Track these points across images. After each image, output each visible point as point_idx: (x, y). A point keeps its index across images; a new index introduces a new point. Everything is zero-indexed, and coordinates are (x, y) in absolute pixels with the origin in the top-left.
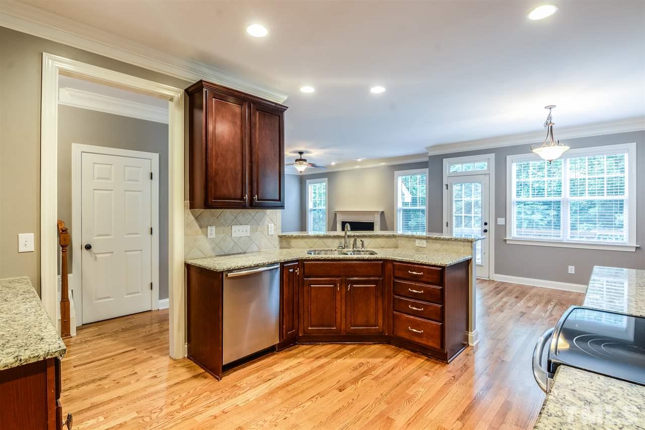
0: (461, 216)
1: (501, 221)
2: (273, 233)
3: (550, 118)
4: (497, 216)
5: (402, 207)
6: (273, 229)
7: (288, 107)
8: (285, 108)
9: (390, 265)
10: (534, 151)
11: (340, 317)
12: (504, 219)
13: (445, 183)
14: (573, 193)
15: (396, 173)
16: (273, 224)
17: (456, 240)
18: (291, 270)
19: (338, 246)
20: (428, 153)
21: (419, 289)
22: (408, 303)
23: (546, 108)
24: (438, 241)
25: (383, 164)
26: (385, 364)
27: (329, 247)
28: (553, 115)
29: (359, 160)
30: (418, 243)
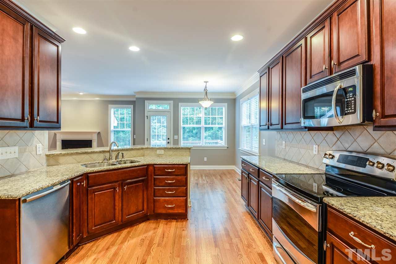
0: (155, 135)
1: (176, 137)
2: (41, 153)
3: (206, 87)
4: (174, 134)
5: (113, 129)
6: (41, 149)
7: (65, 41)
8: (63, 41)
9: (151, 168)
10: (200, 102)
11: (118, 212)
12: (177, 136)
13: (146, 115)
14: (206, 124)
15: (110, 106)
16: (41, 144)
17: (182, 148)
18: (79, 184)
19: (103, 159)
20: (135, 96)
21: (172, 180)
22: (164, 190)
23: (204, 82)
24: (171, 150)
25: (97, 99)
26: (157, 234)
27: (95, 161)
28: (207, 86)
29: (81, 94)
30: (158, 152)
